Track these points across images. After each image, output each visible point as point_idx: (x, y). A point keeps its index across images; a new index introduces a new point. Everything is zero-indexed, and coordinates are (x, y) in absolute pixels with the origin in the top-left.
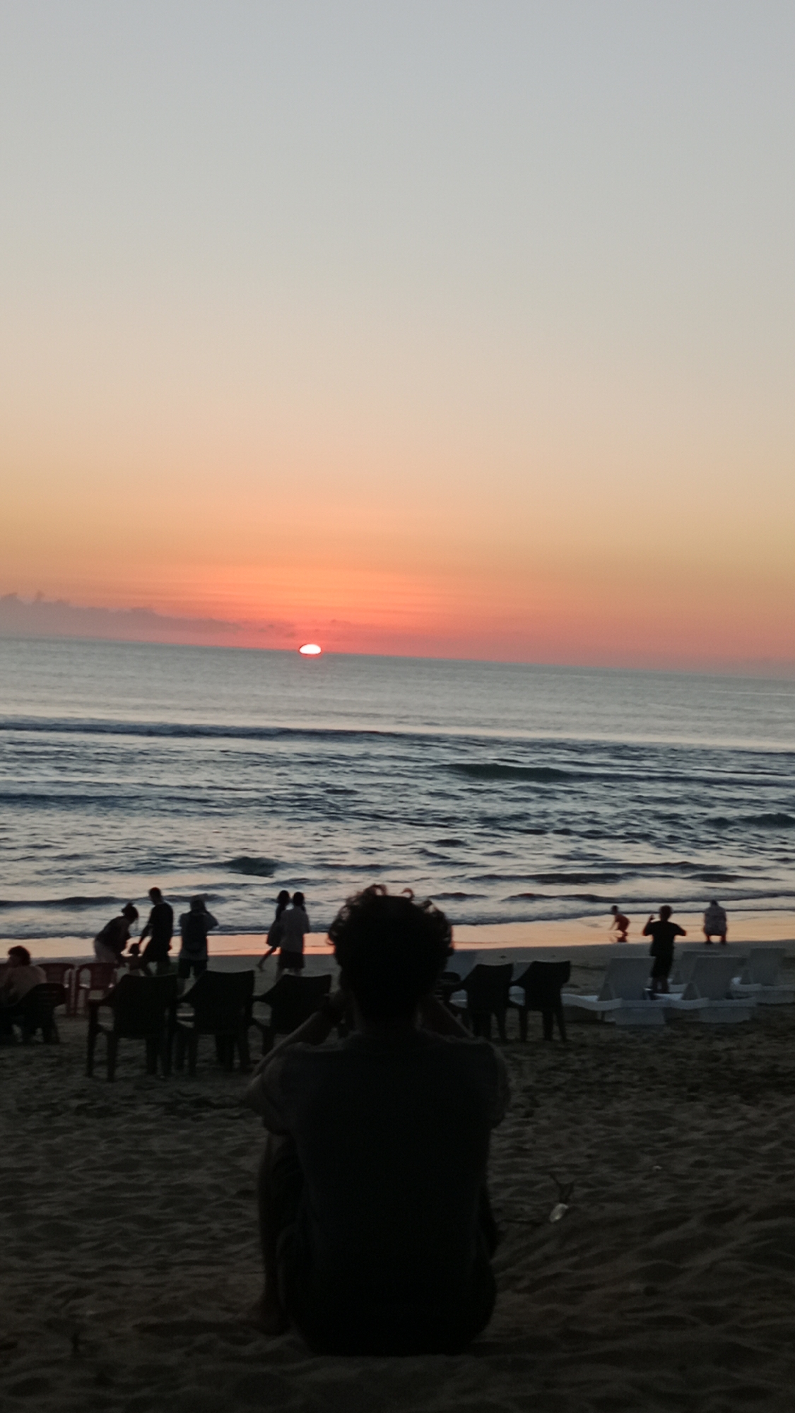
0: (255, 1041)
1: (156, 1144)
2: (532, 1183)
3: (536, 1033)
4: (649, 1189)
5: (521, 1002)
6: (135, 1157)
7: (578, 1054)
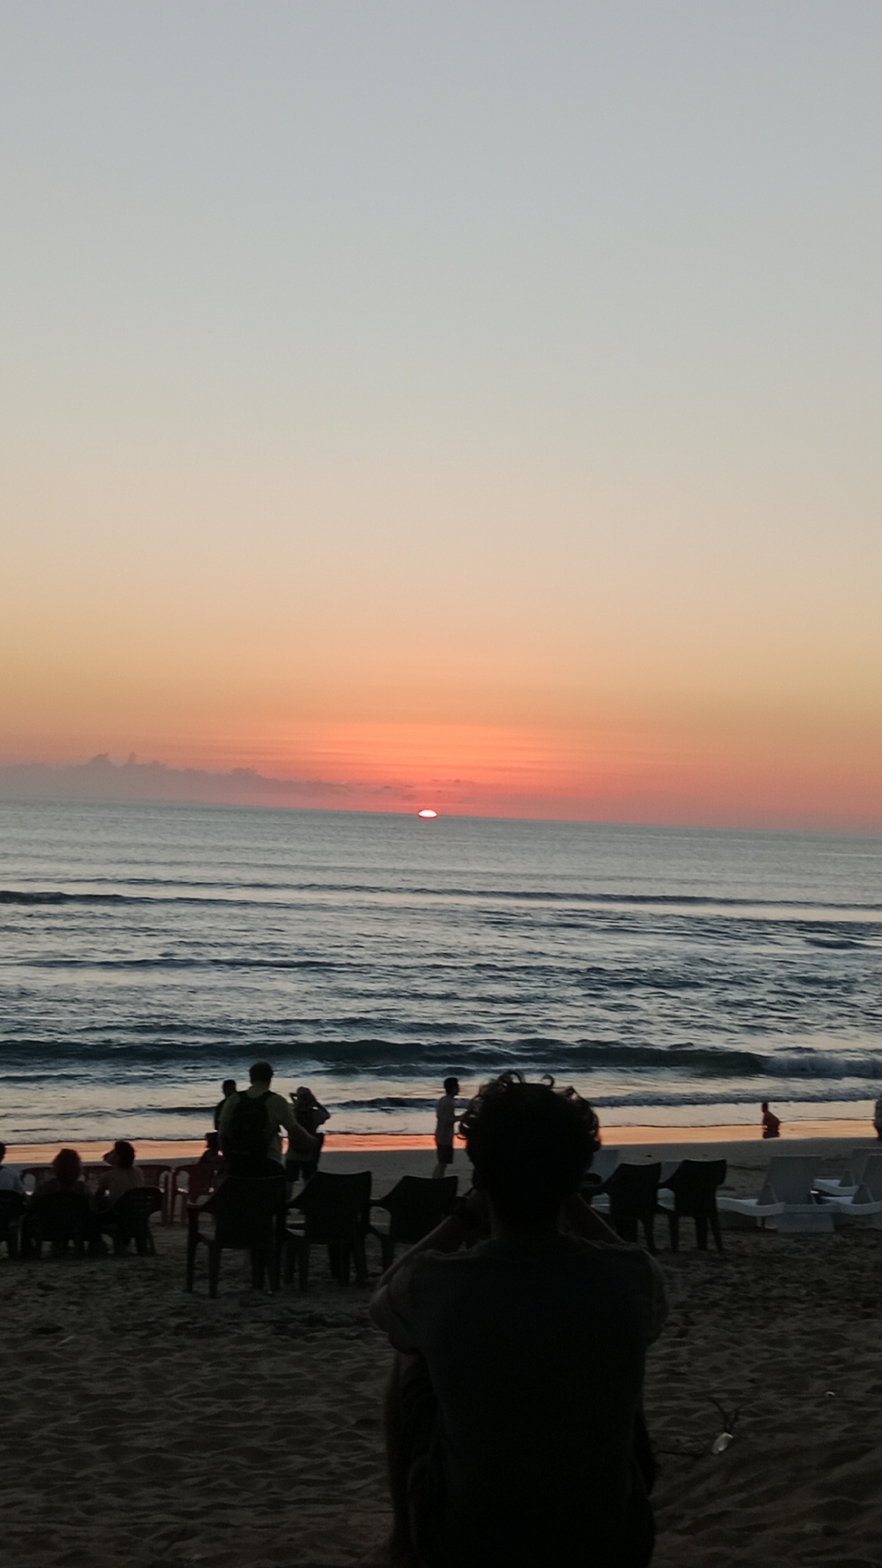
0: (373, 1251)
1: (264, 1367)
2: (688, 1412)
3: (688, 1243)
4: (821, 1418)
5: (671, 1207)
6: (242, 1382)
7: (737, 1266)
